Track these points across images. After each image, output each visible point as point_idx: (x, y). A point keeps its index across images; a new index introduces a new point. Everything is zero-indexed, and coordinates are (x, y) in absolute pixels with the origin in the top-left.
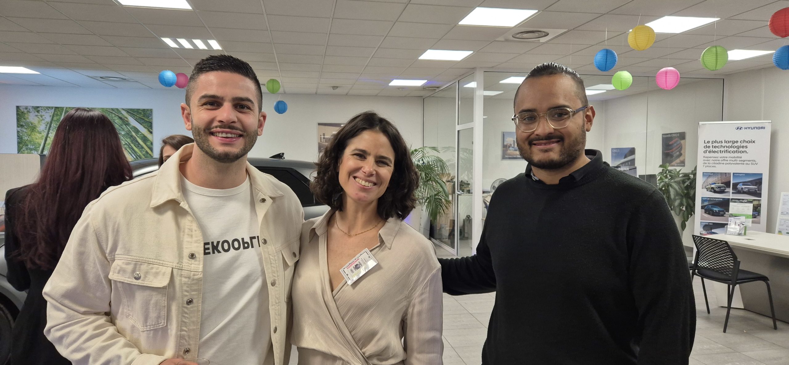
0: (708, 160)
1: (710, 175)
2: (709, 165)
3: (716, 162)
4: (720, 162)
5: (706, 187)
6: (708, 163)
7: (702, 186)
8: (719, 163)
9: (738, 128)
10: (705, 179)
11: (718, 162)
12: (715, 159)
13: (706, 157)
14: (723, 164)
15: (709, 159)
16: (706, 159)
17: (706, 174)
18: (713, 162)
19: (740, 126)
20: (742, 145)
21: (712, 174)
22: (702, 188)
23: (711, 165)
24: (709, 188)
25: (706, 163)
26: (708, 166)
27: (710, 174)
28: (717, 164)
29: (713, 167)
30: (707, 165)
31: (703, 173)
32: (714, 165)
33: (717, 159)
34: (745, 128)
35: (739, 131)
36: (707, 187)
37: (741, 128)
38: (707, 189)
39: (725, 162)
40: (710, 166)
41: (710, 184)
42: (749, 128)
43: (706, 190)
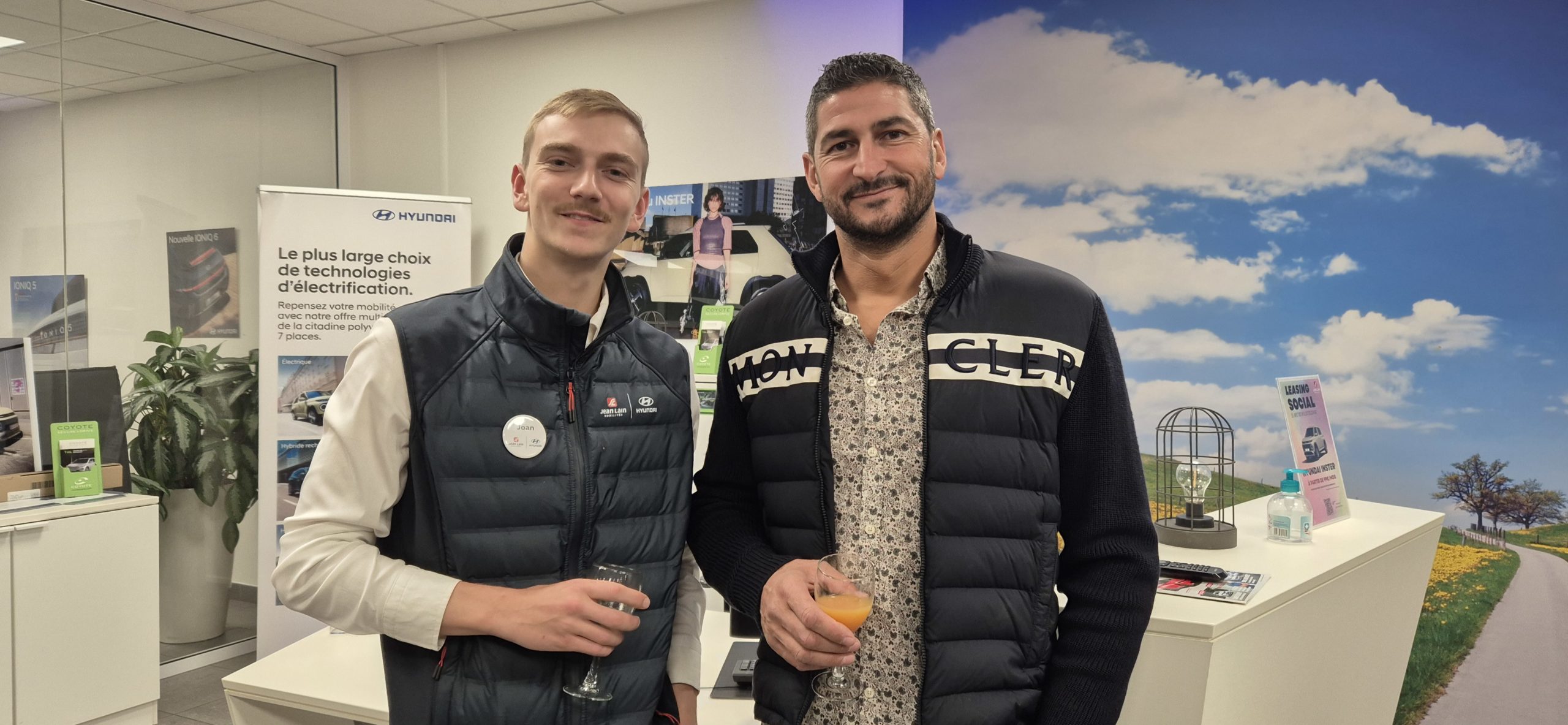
0: (293, 316)
1: (302, 367)
2: (297, 332)
3: (318, 322)
4: (333, 321)
5: (290, 406)
6: (296, 327)
7: (279, 402)
8: (330, 327)
9: (380, 215)
10: (286, 379)
11: (325, 322)
12: (316, 311)
13: (287, 306)
14: (342, 327)
15: (296, 311)
16: (289, 312)
17: (289, 362)
18: (310, 321)
19: (386, 207)
20: (396, 267)
21: (309, 362)
22: (280, 411)
23: (303, 331)
24: (301, 409)
25: (287, 326)
26: (293, 337)
27: (302, 362)
28: (323, 327)
29: (310, 337)
30: (291, 331)
31: (281, 358)
32: (313, 332)
33: (322, 312)
34: (401, 216)
35: (382, 223)
36: (294, 406)
37: (388, 215)
38: (293, 412)
39: (347, 322)
40: (302, 337)
41: (303, 395)
42: (412, 217)
43: (291, 416)
